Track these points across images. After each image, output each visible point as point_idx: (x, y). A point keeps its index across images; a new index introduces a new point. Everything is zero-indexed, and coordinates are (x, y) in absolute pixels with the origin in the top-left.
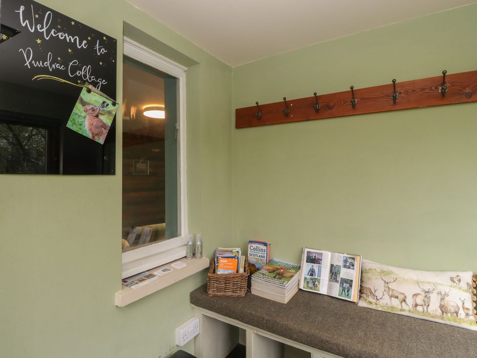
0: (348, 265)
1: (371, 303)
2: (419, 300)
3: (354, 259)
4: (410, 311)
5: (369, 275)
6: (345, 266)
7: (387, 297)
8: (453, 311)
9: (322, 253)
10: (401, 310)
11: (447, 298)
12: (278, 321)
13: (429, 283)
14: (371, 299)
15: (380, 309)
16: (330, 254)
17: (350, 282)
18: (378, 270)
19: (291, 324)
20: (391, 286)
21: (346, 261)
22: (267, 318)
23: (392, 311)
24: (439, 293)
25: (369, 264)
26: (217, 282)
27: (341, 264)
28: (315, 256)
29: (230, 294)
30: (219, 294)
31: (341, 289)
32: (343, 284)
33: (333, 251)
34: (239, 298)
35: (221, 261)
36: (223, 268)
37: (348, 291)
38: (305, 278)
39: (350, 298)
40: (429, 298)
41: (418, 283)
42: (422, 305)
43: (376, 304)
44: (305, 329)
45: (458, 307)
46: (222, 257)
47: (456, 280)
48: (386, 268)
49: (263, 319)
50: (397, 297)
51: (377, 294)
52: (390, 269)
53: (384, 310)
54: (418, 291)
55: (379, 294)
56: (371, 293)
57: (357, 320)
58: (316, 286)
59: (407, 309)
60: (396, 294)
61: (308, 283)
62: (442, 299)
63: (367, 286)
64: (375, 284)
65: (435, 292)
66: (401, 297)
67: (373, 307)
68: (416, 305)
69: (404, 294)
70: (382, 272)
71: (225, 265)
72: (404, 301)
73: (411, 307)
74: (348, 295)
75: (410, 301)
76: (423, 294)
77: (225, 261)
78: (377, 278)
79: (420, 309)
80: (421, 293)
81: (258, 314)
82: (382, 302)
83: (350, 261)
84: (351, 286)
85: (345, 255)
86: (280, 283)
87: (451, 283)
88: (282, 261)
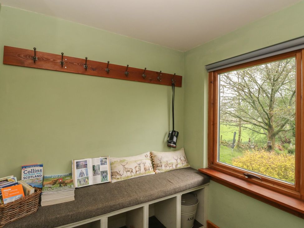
0: (103, 163)
1: (118, 178)
2: (137, 169)
3: (106, 158)
4: (134, 175)
5: (115, 165)
6: (102, 164)
7: (125, 172)
8: (148, 169)
9: (86, 161)
10: (131, 176)
11: (146, 165)
12: (80, 211)
13: (139, 160)
14: (118, 177)
15: (123, 180)
16: (91, 159)
17: (106, 172)
18: (119, 161)
19: (90, 208)
20: (126, 167)
21: (102, 161)
22: (71, 213)
23: (128, 178)
24: (143, 163)
25: (114, 159)
26: (11, 210)
27: (99, 163)
28: (82, 164)
29: (24, 214)
30: (12, 220)
31: (102, 177)
32: (102, 175)
33: (92, 158)
34: (34, 214)
35: (4, 191)
36: (9, 196)
37: (106, 177)
38: (78, 180)
39: (108, 181)
40: (140, 167)
41: (135, 161)
42: (138, 171)
43: (121, 178)
44: (100, 206)
45: (149, 166)
46: (3, 187)
47: (146, 156)
48: (122, 159)
49: (68, 216)
50: (129, 171)
51: (120, 173)
52: (124, 159)
53: (124, 180)
54: (136, 165)
55: (121, 173)
56: (118, 173)
57: (118, 189)
58: (87, 182)
59: (133, 175)
60: (129, 170)
61: (80, 182)
62: (144, 165)
63: (115, 171)
64: (119, 168)
65: (142, 163)
66: (131, 170)
67: (120, 180)
68: (137, 171)
69: (131, 168)
70: (121, 161)
71: (9, 193)
72: (132, 171)
73: (135, 173)
74: (106, 180)
75: (134, 171)
76: (138, 166)
77: (9, 189)
78: (119, 165)
79: (138, 173)
80: (137, 165)
81: (63, 215)
82: (123, 176)
83: (104, 160)
84: (107, 174)
85: (100, 158)
86: (69, 188)
87: (145, 158)
88: (53, 175)
